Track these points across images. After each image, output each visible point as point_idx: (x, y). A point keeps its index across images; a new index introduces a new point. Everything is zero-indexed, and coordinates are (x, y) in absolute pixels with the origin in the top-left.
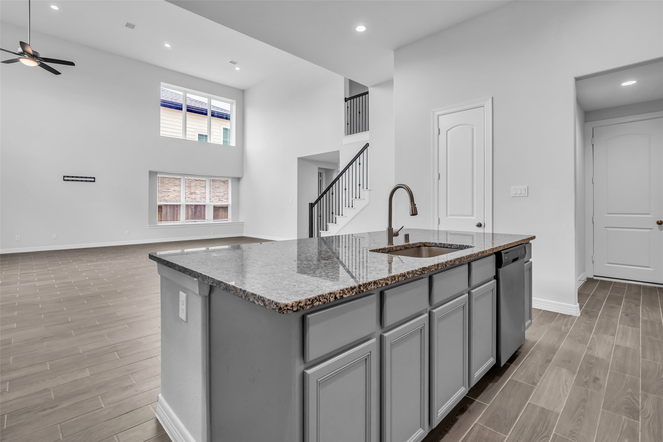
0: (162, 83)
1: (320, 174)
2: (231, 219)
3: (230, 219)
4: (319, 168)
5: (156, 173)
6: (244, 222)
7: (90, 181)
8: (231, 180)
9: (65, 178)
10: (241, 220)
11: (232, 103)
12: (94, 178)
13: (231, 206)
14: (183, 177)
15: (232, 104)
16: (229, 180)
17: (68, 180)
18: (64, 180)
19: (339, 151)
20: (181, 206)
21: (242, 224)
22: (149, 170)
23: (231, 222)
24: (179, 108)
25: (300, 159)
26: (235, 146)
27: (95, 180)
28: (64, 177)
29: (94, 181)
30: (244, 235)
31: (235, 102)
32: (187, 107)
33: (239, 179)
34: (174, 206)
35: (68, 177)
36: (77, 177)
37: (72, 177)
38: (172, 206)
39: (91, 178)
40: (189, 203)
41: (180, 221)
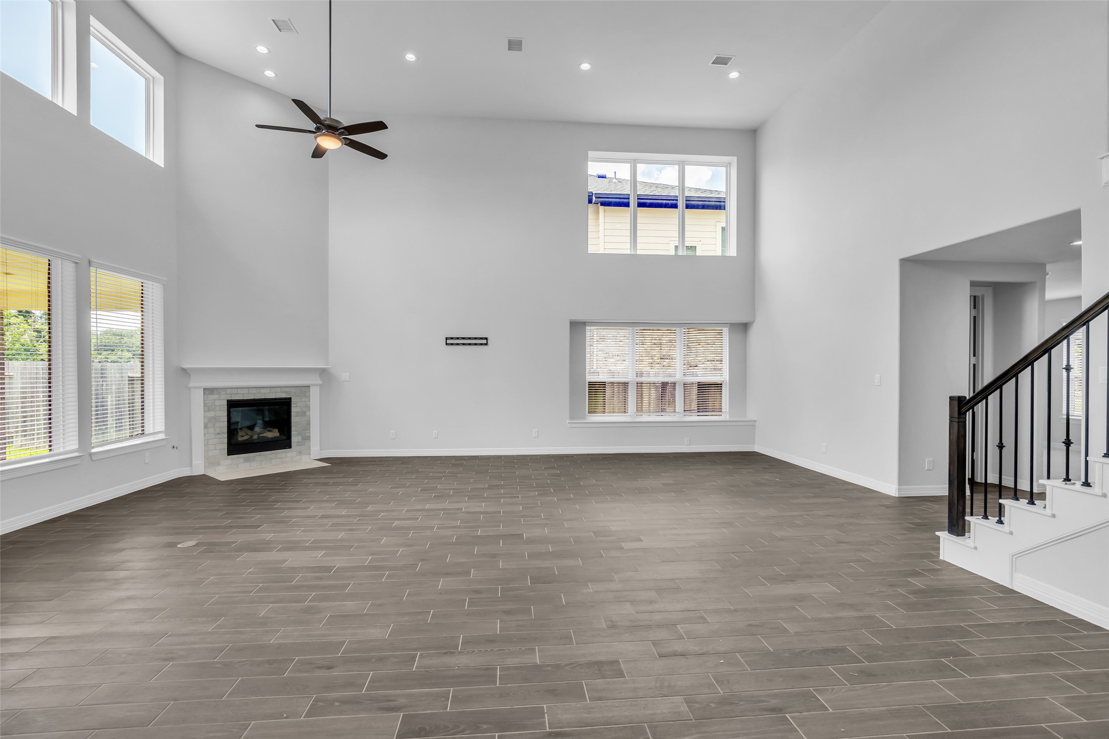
0: (591, 154)
1: (975, 302)
2: (728, 411)
3: (726, 412)
4: (973, 284)
5: (584, 324)
6: (755, 421)
7: (481, 344)
8: (727, 329)
9: (449, 341)
10: (751, 415)
11: (730, 164)
12: (486, 339)
13: (728, 385)
14: (632, 329)
15: (728, 166)
16: (725, 329)
17: (452, 344)
18: (446, 344)
20: (629, 385)
21: (752, 424)
22: (570, 320)
23: (728, 418)
24: (621, 202)
25: (905, 262)
26: (736, 256)
27: (488, 342)
28: (447, 339)
29: (486, 344)
30: (757, 450)
31: (734, 160)
32: (638, 199)
33: (744, 327)
34: (661, 385)
35: (452, 338)
36: (464, 338)
37: (458, 338)
38: (657, 385)
39: (481, 338)
40: (690, 379)
41: (629, 414)
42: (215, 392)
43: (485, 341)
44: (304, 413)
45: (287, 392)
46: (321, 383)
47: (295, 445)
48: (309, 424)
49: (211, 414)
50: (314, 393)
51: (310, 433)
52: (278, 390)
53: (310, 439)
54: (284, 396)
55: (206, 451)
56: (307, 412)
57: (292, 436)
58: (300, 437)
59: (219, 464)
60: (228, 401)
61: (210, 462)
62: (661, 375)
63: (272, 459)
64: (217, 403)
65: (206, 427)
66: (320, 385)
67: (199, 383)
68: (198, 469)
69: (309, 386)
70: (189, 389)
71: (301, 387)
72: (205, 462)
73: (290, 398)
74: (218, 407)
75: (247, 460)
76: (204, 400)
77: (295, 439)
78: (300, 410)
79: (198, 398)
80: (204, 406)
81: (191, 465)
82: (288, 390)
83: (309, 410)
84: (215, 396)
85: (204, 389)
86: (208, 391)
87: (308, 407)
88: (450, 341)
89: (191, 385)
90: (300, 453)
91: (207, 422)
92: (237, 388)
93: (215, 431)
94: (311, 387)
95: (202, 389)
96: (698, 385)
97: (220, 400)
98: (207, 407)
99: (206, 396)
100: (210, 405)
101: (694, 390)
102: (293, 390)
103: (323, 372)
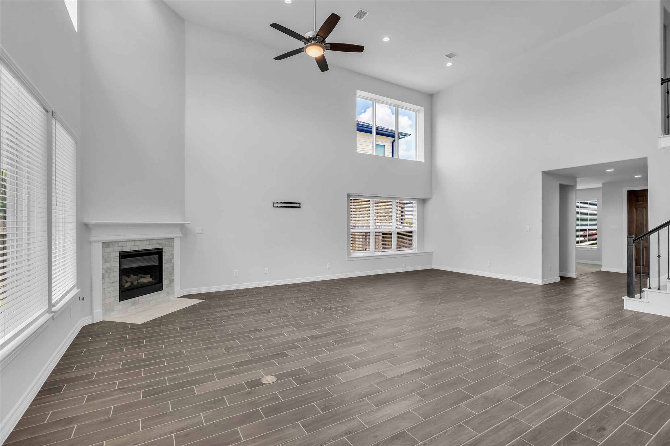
0: (359, 92)
3: (415, 248)
5: (351, 196)
6: (433, 252)
7: (296, 207)
8: (416, 202)
10: (429, 249)
12: (300, 203)
13: (417, 233)
14: (372, 200)
17: (277, 207)
18: (274, 206)
19: (647, 158)
20: (370, 233)
21: (431, 254)
22: (347, 193)
23: (416, 251)
25: (547, 173)
26: (424, 161)
28: (274, 203)
29: (300, 207)
30: (434, 267)
31: (423, 109)
33: (423, 201)
34: (364, 233)
35: (277, 203)
36: (285, 203)
37: (281, 203)
38: (363, 233)
39: (296, 203)
40: (378, 230)
41: (370, 251)
42: (111, 244)
43: (298, 205)
44: (170, 261)
45: (160, 244)
46: (181, 235)
47: (165, 287)
48: (173, 269)
49: (107, 265)
50: (177, 243)
51: (174, 276)
52: (154, 242)
53: (174, 282)
54: (157, 246)
55: (104, 299)
56: (172, 260)
57: (163, 280)
58: (168, 280)
59: (113, 310)
60: (120, 253)
61: (107, 309)
62: (364, 227)
63: (150, 300)
64: (112, 255)
65: (103, 277)
66: (181, 237)
67: (98, 237)
68: (98, 316)
69: (174, 238)
70: (90, 243)
71: (169, 239)
72: (103, 310)
73: (162, 249)
74: (112, 259)
75: (134, 304)
76: (102, 253)
77: (165, 282)
78: (168, 258)
79: (97, 251)
80: (102, 258)
81: (92, 313)
82: (160, 241)
83: (174, 258)
84: (110, 249)
85: (102, 242)
86: (106, 244)
87: (173, 255)
88: (277, 205)
89: (93, 239)
90: (168, 293)
91: (104, 272)
92: (127, 241)
93: (110, 280)
94: (175, 240)
95: (101, 243)
96: (382, 233)
97: (114, 252)
98: (105, 260)
99: (104, 249)
100: (106, 257)
101: (381, 236)
102: (164, 242)
103: (182, 227)
